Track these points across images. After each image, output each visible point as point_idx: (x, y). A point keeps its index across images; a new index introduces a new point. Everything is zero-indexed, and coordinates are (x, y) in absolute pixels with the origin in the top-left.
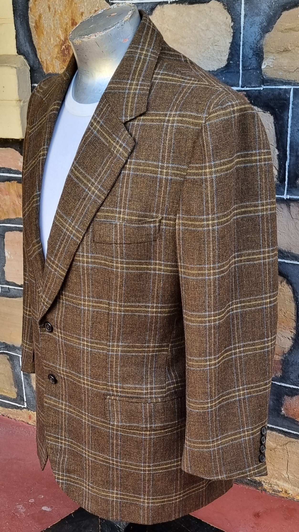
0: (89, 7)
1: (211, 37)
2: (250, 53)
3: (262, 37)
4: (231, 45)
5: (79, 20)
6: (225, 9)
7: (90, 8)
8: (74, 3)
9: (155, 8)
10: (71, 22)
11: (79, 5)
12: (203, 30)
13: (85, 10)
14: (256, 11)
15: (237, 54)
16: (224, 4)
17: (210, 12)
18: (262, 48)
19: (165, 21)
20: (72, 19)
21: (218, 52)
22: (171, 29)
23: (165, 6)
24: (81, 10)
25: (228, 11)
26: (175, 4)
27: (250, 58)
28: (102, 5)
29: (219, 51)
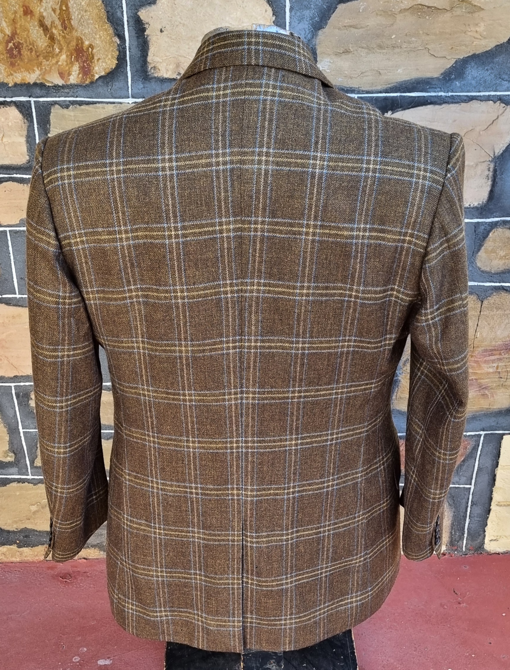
3: (314, 35)
5: (36, 7)
10: (22, 9)
14: (305, 3)
18: (315, 48)
19: (176, 12)
20: (23, 6)
22: (185, 23)
25: (268, 2)
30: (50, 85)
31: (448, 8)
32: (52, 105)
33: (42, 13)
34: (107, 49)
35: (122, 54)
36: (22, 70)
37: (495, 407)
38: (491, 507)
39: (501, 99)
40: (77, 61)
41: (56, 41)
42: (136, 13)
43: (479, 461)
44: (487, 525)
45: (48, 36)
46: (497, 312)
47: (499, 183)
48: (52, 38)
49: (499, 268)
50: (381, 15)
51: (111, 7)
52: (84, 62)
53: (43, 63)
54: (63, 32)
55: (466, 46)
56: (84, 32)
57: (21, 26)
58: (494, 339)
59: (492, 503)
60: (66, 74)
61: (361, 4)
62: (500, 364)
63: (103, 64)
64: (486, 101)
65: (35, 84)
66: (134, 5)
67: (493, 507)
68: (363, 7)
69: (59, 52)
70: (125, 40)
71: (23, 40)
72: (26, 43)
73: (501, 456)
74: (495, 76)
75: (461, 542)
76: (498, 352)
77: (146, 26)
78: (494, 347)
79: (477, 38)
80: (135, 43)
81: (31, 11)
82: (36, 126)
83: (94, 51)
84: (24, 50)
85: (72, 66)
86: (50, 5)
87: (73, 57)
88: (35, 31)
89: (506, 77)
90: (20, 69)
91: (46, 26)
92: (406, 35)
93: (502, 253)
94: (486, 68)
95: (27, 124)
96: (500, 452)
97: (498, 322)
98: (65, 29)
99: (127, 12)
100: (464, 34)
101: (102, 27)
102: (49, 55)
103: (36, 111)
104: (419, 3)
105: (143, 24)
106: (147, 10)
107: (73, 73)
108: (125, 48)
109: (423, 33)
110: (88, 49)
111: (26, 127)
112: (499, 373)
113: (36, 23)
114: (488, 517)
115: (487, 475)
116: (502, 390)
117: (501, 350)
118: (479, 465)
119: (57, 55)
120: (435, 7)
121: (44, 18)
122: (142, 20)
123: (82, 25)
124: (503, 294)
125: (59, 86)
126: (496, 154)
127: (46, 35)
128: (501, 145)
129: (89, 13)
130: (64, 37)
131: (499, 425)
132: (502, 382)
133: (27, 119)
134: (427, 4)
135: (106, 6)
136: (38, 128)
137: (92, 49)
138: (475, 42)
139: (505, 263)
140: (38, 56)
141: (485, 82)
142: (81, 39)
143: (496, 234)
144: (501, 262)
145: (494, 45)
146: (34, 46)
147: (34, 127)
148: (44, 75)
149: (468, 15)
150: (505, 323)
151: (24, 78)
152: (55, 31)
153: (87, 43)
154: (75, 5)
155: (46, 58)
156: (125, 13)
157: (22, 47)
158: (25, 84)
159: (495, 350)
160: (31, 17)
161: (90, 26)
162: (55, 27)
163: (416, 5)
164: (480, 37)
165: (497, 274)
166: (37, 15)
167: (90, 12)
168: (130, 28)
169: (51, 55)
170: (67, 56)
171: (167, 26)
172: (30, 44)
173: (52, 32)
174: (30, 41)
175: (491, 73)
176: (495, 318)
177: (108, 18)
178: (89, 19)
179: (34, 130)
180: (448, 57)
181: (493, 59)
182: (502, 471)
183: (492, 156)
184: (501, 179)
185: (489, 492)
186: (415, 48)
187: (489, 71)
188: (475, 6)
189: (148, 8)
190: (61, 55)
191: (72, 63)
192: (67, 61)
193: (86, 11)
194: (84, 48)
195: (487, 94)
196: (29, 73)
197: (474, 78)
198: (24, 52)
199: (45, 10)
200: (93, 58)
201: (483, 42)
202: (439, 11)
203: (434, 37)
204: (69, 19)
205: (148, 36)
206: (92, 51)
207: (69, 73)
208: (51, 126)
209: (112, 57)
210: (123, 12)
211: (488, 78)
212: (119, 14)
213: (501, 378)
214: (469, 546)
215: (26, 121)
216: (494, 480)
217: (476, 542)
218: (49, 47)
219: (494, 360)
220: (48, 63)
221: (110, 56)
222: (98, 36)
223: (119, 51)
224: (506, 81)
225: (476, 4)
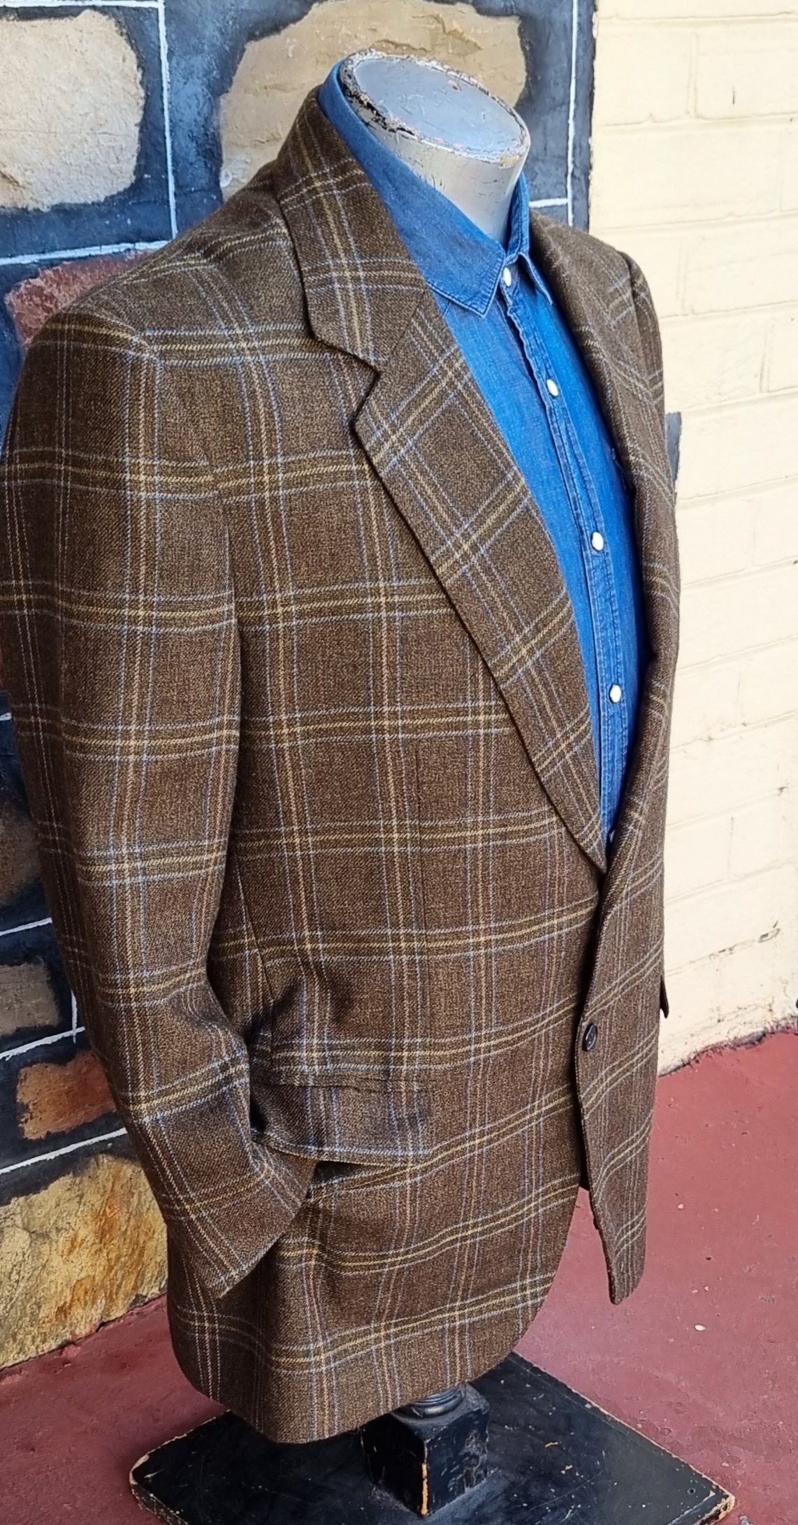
1: (87, 111)
2: (192, 150)
3: (214, 107)
4: (141, 131)
6: (122, 34)
12: (65, 92)
14: (194, 41)
15: (160, 153)
16: (118, 22)
17: (81, 41)
18: (219, 134)
21: (111, 150)
25: (129, 40)
27: (191, 164)
29: (113, 147)
31: (428, 47)
61: (288, 41)
68: (292, 47)
104: (384, 37)
120: (408, 45)
134: (396, 40)
202: (414, 52)
225: (469, 38)
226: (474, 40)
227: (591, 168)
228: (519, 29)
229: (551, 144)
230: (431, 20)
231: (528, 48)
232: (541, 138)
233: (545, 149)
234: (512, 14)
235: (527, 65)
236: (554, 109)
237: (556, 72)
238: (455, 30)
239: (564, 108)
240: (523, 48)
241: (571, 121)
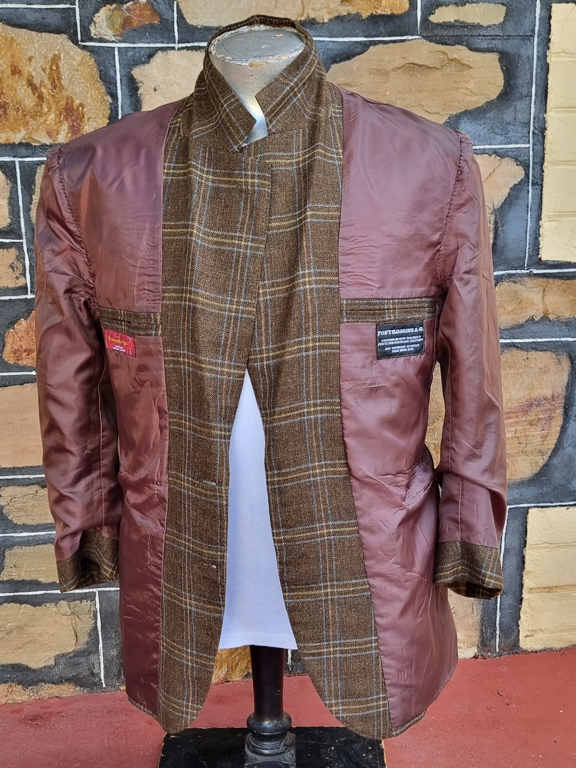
0: (43, 50)
5: (25, 67)
7: (45, 51)
8: (15, 44)
9: (154, 54)
10: (10, 69)
11: (26, 47)
13: (35, 53)
19: (170, 71)
20: (12, 65)
22: (180, 82)
23: (171, 52)
24: (29, 54)
26: (185, 51)
28: (65, 48)
30: (37, 144)
31: (438, 67)
32: (38, 164)
33: (31, 72)
34: (98, 108)
35: (114, 112)
36: (7, 130)
37: (517, 477)
38: (523, 595)
39: (496, 152)
40: (67, 120)
41: (45, 101)
42: (130, 72)
43: (505, 540)
44: (520, 618)
45: (36, 95)
46: (510, 372)
47: (501, 235)
48: (41, 97)
49: (508, 324)
50: (374, 73)
51: (104, 66)
52: (73, 121)
53: (30, 123)
54: (53, 92)
55: (459, 102)
56: (74, 91)
57: (8, 85)
58: (509, 400)
59: (524, 591)
60: (55, 133)
61: (354, 63)
62: (518, 428)
63: (94, 123)
64: (481, 154)
65: (21, 144)
66: (128, 64)
67: (525, 595)
68: (356, 66)
69: (48, 111)
70: (117, 99)
71: (10, 100)
72: (13, 102)
73: (528, 533)
74: (488, 130)
75: (493, 641)
76: (515, 415)
77: (140, 85)
78: (510, 409)
79: (468, 95)
80: (128, 102)
81: (20, 71)
82: (19, 187)
83: (85, 110)
84: (10, 110)
85: (61, 125)
86: (39, 65)
87: (62, 116)
88: (23, 91)
89: (499, 131)
90: (5, 129)
91: (35, 86)
92: (400, 92)
93: (510, 308)
94: (479, 123)
95: (10, 185)
96: (526, 529)
97: (512, 382)
98: (55, 88)
99: (120, 71)
100: (455, 91)
101: (93, 85)
102: (37, 114)
103: (20, 172)
104: (410, 62)
105: (137, 83)
106: (141, 69)
107: (62, 133)
108: (117, 107)
109: (416, 90)
110: (78, 108)
111: (9, 189)
112: (518, 437)
113: (24, 83)
114: (520, 608)
115: (515, 557)
116: (523, 457)
117: (518, 412)
118: (505, 545)
119: (46, 114)
120: (426, 66)
121: (33, 77)
122: (135, 79)
123: (73, 84)
124: (515, 351)
125: (47, 146)
126: (495, 207)
127: (34, 94)
128: (500, 198)
129: (80, 73)
130: (53, 96)
131: (522, 498)
132: (522, 448)
133: (10, 180)
134: (418, 63)
135: (99, 65)
136: (21, 189)
137: (83, 108)
138: (466, 99)
139: (514, 318)
140: (25, 116)
141: (479, 136)
142: (72, 98)
143: (502, 288)
144: (510, 317)
145: (485, 102)
146: (21, 106)
147: (17, 188)
148: (31, 134)
149: (458, 73)
150: (519, 382)
151: (9, 138)
152: (43, 90)
153: (77, 102)
154: (66, 65)
155: (33, 117)
156: (118, 72)
157: (8, 106)
158: (10, 144)
159: (512, 412)
160: (19, 76)
161: (81, 85)
162: (44, 86)
163: (407, 64)
164: (471, 94)
165: (507, 330)
166: (26, 74)
167: (81, 71)
168: (123, 87)
169: (38, 114)
170: (56, 115)
171: (161, 85)
172: (17, 104)
173: (41, 91)
174: (17, 101)
175: (484, 128)
176: (509, 378)
177: (101, 77)
178: (80, 78)
179: (17, 192)
180: (441, 113)
181: (484, 114)
182: (530, 551)
183: (492, 208)
184: (503, 231)
185: (519, 578)
186: (409, 104)
187: (482, 126)
188: (464, 64)
189: (142, 67)
190: (50, 114)
191: (61, 122)
192: (55, 121)
193: (77, 70)
194: (74, 107)
195: (482, 147)
196: (15, 133)
197: (468, 133)
198: (10, 112)
199: (34, 70)
200: (83, 117)
201: (474, 99)
202: (430, 69)
203: (427, 94)
204: (59, 79)
205: (141, 95)
206: (82, 110)
207: (57, 132)
208: (36, 187)
209: (103, 116)
210: (116, 71)
211: (482, 133)
212: (112, 73)
213: (520, 443)
214: (503, 645)
215: (9, 182)
216: (524, 562)
217: (510, 640)
218: (37, 106)
219: (512, 423)
220: (35, 122)
221: (101, 115)
222: (89, 95)
223: (111, 110)
224: (499, 135)
225: (465, 62)
226: (467, 63)
227: (546, 129)
228: (499, 59)
229: (519, 116)
230: (440, 53)
231: (504, 68)
232: (513, 113)
233: (515, 119)
234: (493, 51)
235: (504, 77)
236: (521, 98)
237: (523, 80)
238: (455, 58)
239: (528, 98)
240: (502, 69)
241: (533, 105)
